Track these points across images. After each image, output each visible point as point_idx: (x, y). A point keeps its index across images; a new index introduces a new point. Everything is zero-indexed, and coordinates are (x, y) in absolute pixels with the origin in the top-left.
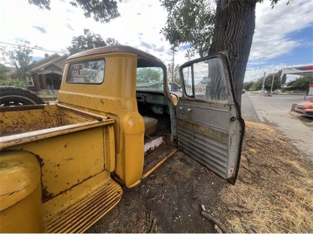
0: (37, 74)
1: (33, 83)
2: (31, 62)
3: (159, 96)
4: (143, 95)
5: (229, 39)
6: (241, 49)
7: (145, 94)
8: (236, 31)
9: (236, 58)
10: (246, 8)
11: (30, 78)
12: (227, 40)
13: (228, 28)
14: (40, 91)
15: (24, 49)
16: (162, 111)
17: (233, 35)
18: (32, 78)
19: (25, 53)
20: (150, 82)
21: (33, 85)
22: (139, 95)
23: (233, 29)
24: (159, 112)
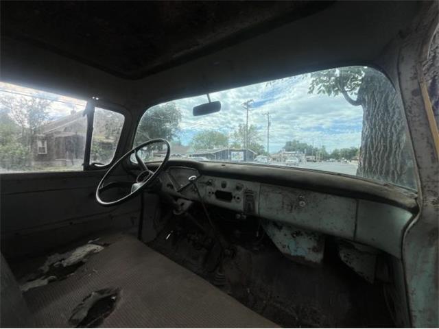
0: (53, 136)
1: (46, 149)
2: (46, 121)
3: (313, 194)
4: (238, 188)
7: (248, 185)
11: (43, 143)
14: (54, 160)
15: (40, 102)
16: (315, 250)
18: (46, 143)
19: (40, 107)
20: (215, 148)
21: (46, 153)
22: (224, 185)
24: (300, 253)
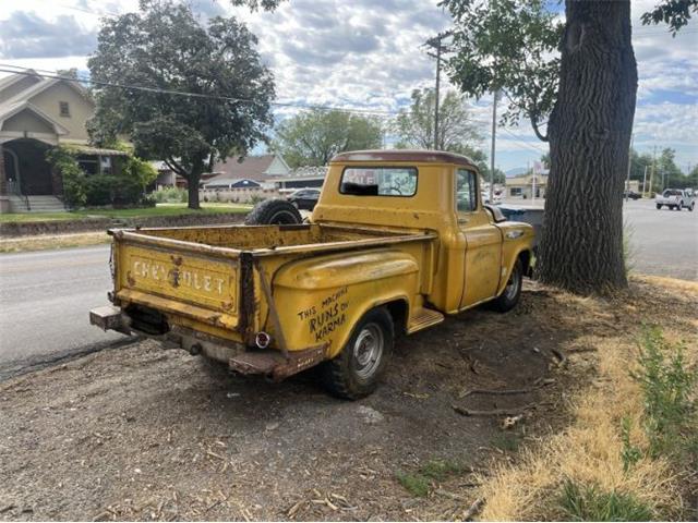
5: (587, 102)
6: (611, 120)
8: (598, 89)
9: (602, 137)
10: (612, 55)
12: (583, 104)
13: (583, 82)
17: (594, 95)
23: (593, 86)
